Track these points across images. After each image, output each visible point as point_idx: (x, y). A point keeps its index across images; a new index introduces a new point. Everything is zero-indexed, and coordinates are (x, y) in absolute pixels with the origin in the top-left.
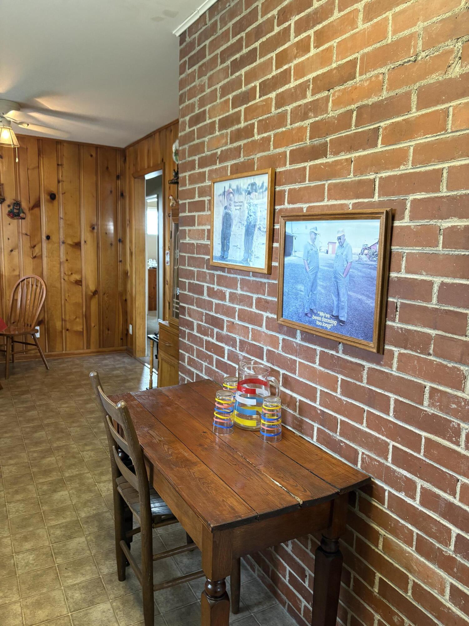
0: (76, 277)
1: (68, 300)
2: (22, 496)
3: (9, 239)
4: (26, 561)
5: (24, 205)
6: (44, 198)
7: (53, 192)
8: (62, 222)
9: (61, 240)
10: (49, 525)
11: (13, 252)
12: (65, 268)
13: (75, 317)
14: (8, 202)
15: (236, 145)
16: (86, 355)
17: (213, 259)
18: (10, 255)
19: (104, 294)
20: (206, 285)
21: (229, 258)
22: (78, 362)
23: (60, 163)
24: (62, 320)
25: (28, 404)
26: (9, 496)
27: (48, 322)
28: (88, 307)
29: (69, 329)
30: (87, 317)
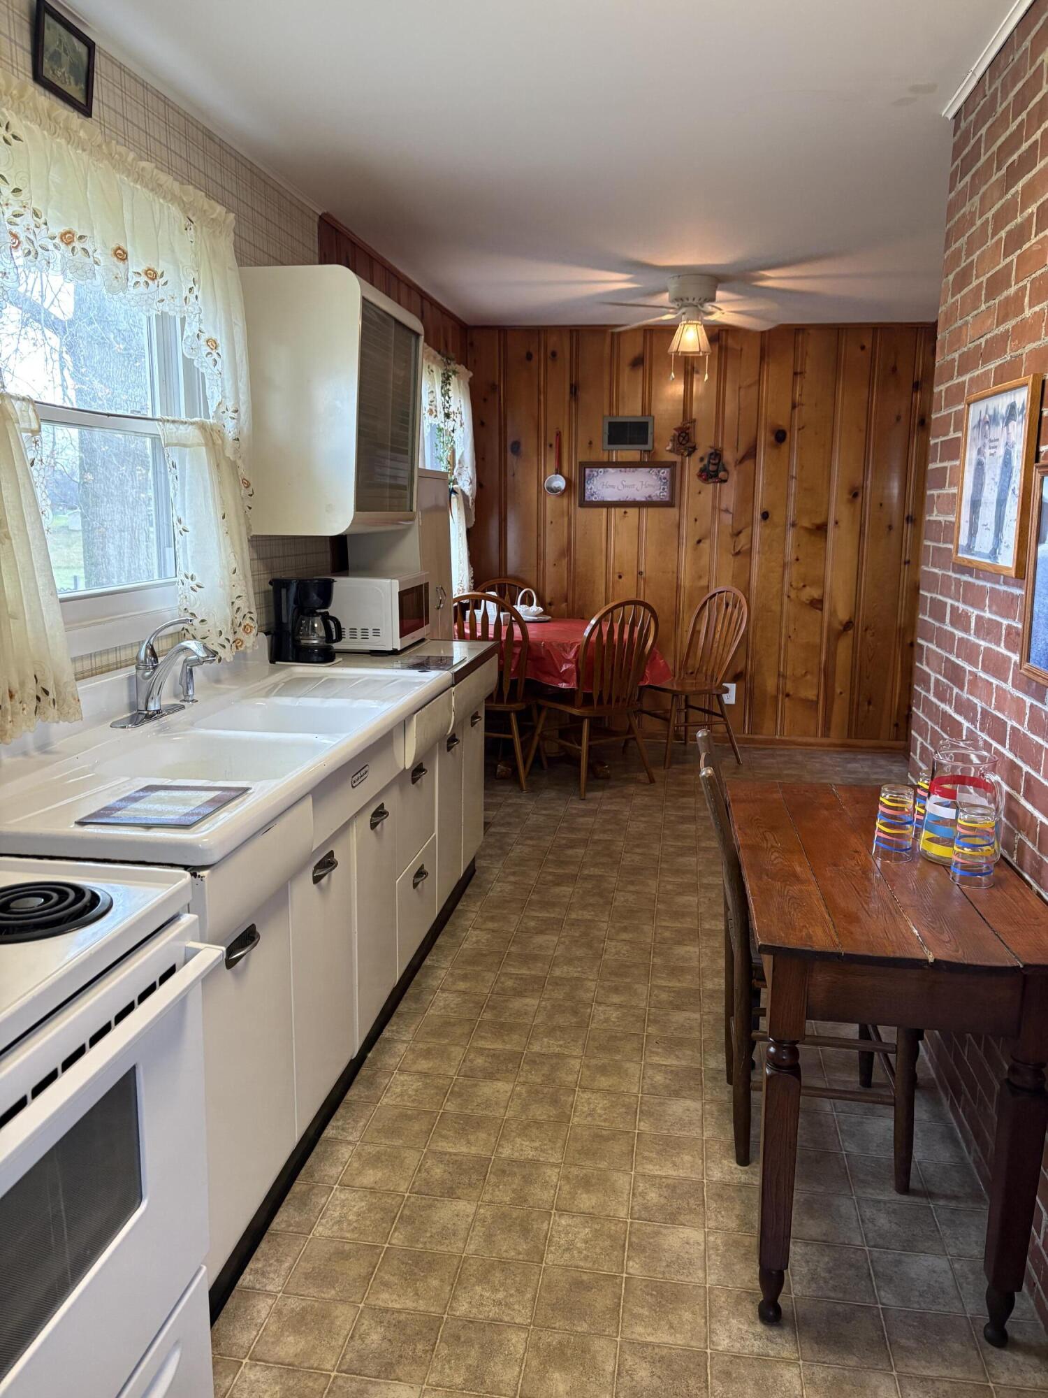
0: (815, 593)
1: (792, 637)
2: (631, 936)
3: (696, 520)
4: (607, 1016)
5: (729, 457)
6: (764, 438)
7: (781, 428)
8: (793, 484)
9: (791, 519)
10: (655, 983)
11: (701, 544)
12: (792, 574)
13: (804, 672)
14: (700, 453)
15: (1002, 329)
16: (820, 748)
17: (957, 552)
18: (695, 549)
19: (866, 630)
20: (949, 601)
21: (975, 549)
22: (799, 758)
23: (799, 370)
24: (779, 675)
25: (687, 813)
26: (613, 931)
27: (752, 677)
28: (832, 654)
29: (791, 693)
30: (828, 673)
